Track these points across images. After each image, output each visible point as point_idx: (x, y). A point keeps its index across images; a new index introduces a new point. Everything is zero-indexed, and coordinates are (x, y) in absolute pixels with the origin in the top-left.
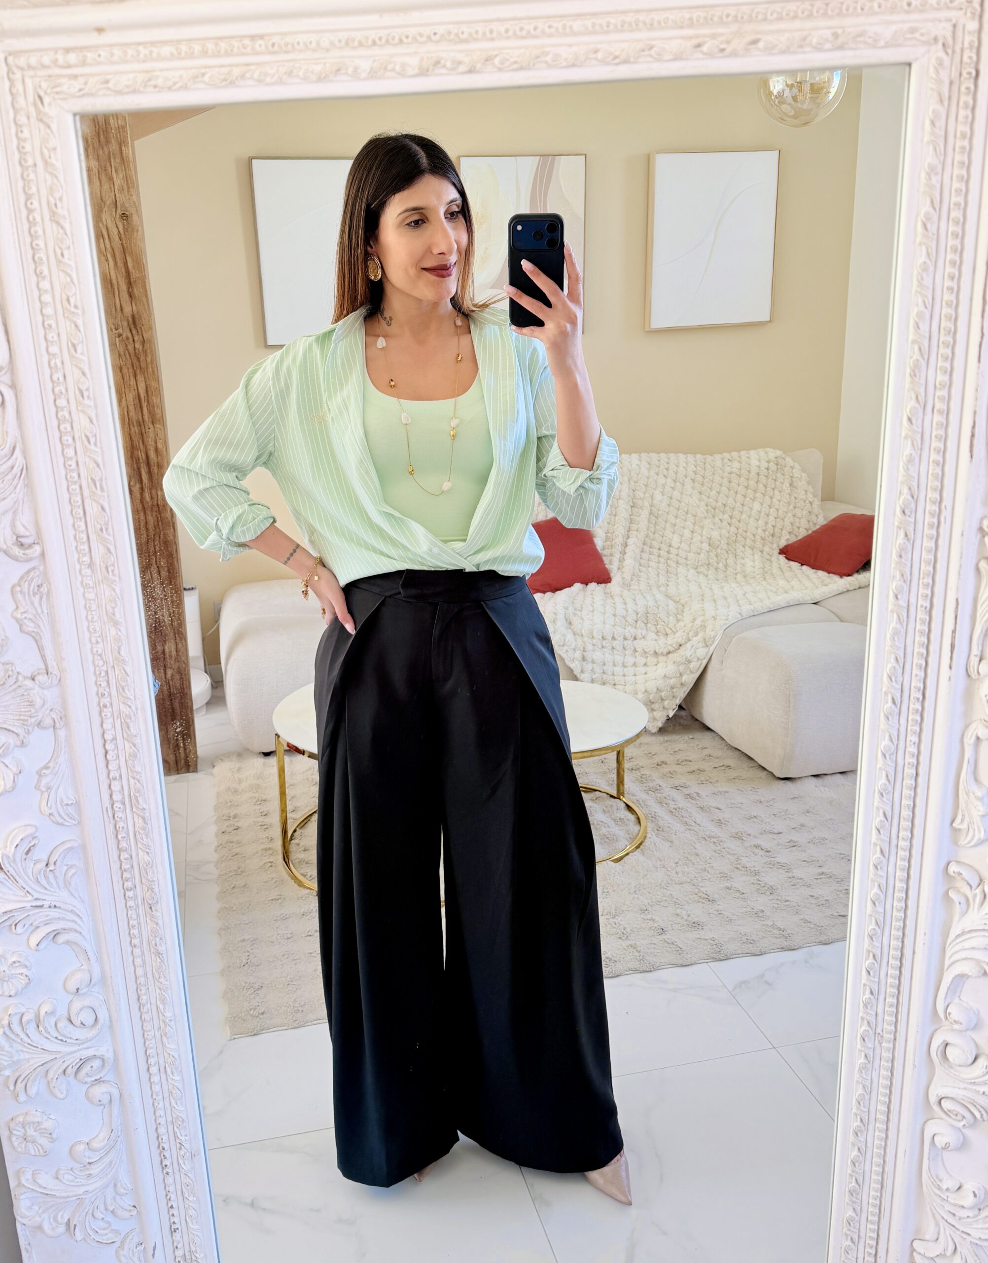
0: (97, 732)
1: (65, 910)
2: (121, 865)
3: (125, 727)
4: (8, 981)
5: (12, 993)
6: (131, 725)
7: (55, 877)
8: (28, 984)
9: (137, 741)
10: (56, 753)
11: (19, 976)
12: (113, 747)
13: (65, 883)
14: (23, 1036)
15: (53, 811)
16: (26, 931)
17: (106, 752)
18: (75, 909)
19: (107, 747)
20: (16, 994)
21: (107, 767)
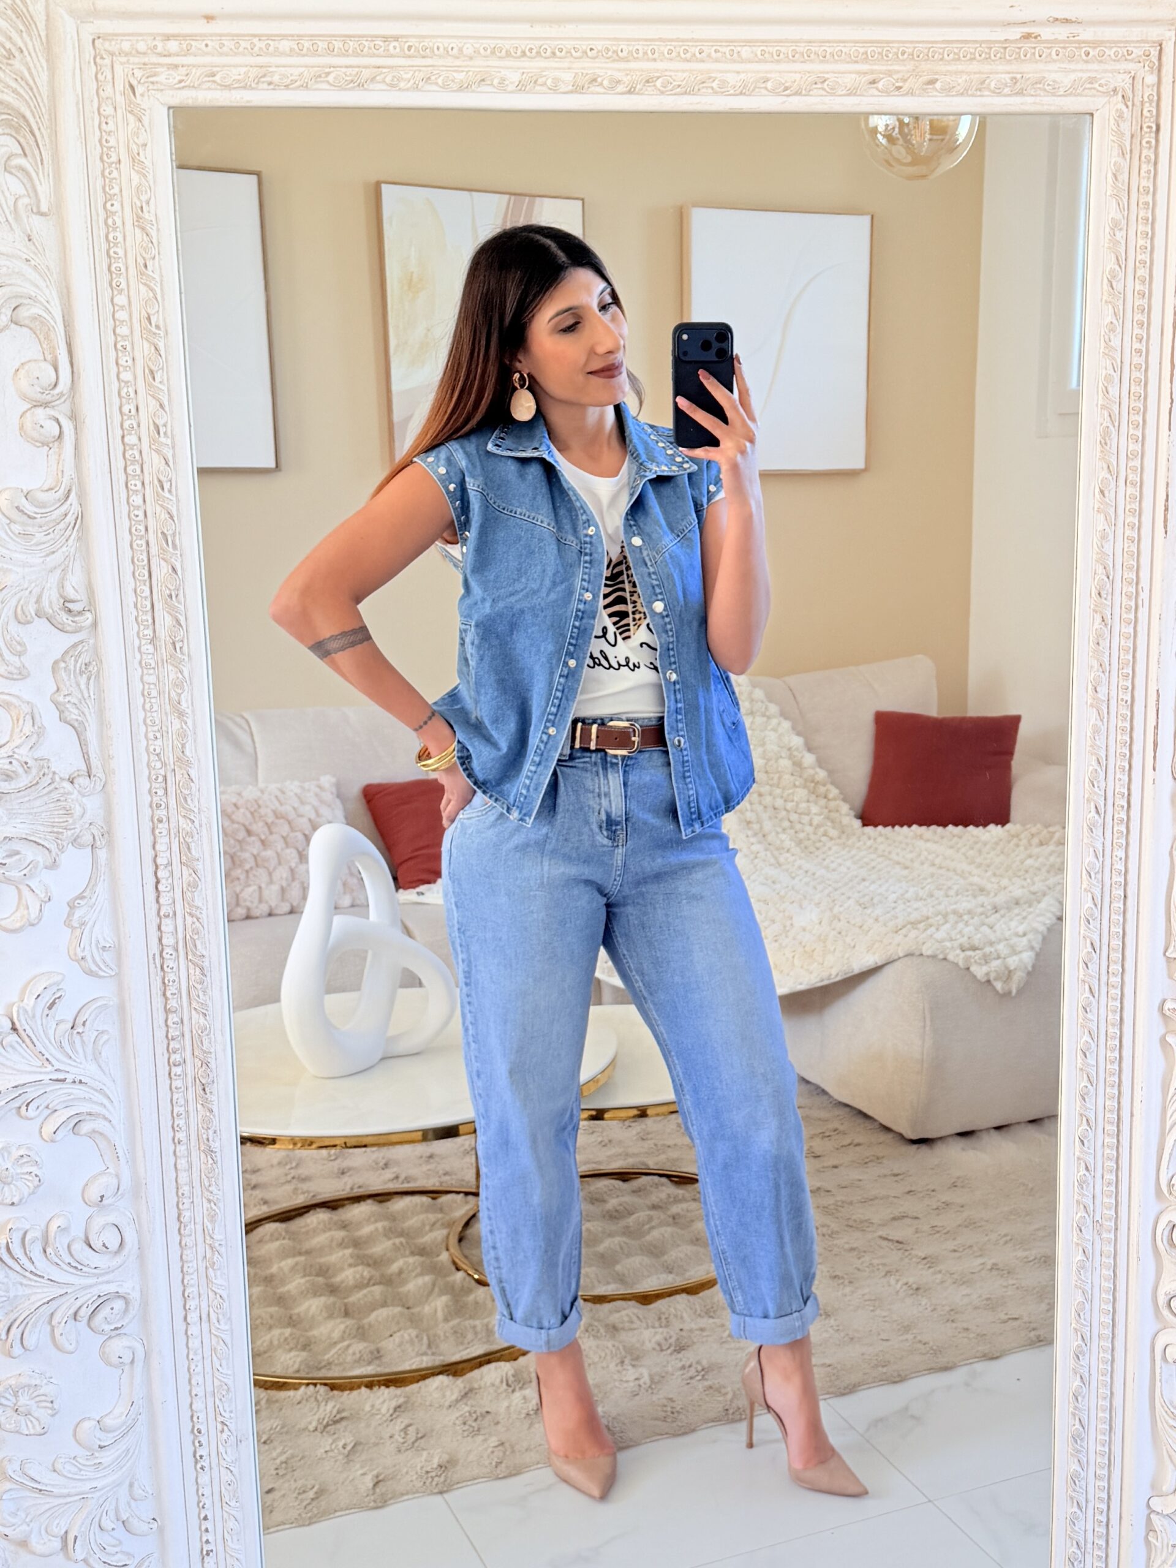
0: (148, 854)
1: (90, 1087)
2: (168, 1032)
3: (184, 847)
4: (9, 1184)
5: (16, 1200)
6: (192, 846)
7: (83, 1042)
8: (38, 1186)
9: (199, 866)
10: (93, 881)
11: (27, 1177)
12: (168, 874)
13: (94, 1054)
14: (24, 1260)
15: (87, 953)
16: (39, 1115)
17: (158, 882)
18: (103, 1087)
19: (159, 874)
20: (21, 1200)
21: (158, 902)
